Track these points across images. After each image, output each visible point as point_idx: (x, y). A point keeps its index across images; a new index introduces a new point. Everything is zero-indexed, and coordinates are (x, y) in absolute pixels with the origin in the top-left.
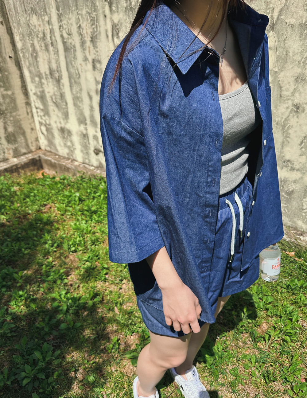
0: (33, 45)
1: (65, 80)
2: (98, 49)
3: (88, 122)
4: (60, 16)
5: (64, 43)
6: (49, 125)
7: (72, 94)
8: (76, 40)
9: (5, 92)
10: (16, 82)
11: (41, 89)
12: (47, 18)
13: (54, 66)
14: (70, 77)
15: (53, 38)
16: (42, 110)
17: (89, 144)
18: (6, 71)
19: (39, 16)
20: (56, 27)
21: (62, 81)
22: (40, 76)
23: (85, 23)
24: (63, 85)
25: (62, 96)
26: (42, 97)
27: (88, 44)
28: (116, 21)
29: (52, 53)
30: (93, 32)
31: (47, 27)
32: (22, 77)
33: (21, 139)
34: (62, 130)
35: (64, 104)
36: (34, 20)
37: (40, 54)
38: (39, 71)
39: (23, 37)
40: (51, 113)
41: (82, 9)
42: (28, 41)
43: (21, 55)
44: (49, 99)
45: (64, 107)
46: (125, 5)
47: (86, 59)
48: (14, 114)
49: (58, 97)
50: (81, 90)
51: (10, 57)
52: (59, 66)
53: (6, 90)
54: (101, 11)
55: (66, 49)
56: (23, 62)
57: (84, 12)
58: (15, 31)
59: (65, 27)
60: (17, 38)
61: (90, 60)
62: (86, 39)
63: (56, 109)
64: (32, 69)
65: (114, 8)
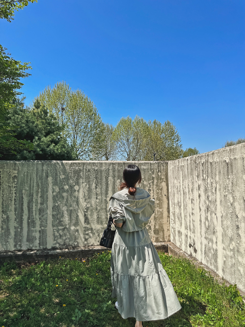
0: (174, 191)
1: (182, 207)
2: (193, 195)
3: (188, 228)
4: (183, 180)
5: (183, 191)
6: (175, 229)
7: (184, 214)
8: (187, 190)
9: (159, 210)
10: (165, 206)
11: (174, 210)
12: (179, 181)
13: (179, 200)
14: (184, 206)
15: (180, 188)
16: (173, 220)
17: (188, 241)
18: (162, 201)
19: (177, 180)
20: (181, 185)
21: (181, 207)
22: (174, 204)
23: (190, 184)
24: (181, 209)
25: (181, 214)
26: (174, 214)
27: (191, 192)
28: (199, 184)
29: (179, 195)
30: (192, 188)
31: (179, 184)
32: (168, 204)
33: (161, 234)
34: (179, 232)
35: (181, 218)
36: (176, 181)
37: (176, 194)
38: (175, 202)
39: (172, 187)
40: (176, 222)
41: (190, 178)
42: (173, 189)
43: (170, 195)
44: (176, 215)
45: (181, 220)
46: (202, 178)
47: (189, 198)
48: (161, 220)
49: (179, 215)
50: (187, 212)
51: (165, 195)
52: (181, 201)
53: (160, 209)
54: (195, 180)
55: (184, 193)
56: (170, 198)
57: (190, 180)
58: (169, 185)
59: (184, 185)
60: (170, 188)
61: (191, 199)
62: (190, 190)
63: (178, 221)
64: (172, 201)
65: (199, 179)
